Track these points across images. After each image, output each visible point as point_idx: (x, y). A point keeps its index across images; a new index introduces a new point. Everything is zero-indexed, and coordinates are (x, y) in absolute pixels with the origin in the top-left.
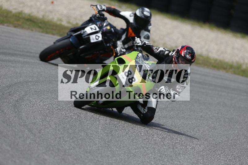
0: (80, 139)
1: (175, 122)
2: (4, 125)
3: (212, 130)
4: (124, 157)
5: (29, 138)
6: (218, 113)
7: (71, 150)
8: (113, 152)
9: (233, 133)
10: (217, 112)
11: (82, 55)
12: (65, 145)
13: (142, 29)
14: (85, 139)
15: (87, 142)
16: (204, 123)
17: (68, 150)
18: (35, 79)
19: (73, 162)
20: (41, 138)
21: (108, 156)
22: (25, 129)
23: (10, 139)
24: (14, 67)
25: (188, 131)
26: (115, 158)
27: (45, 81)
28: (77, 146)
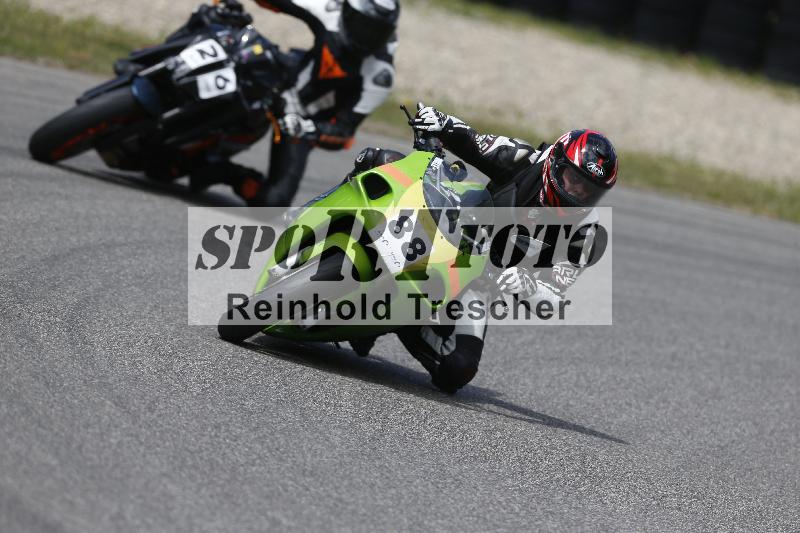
0: (282, 431)
1: (588, 374)
2: (37, 385)
3: (707, 401)
4: (425, 490)
5: (116, 426)
6: (727, 346)
7: (253, 465)
8: (390, 471)
9: (777, 410)
10: (723, 343)
11: (170, 141)
12: (232, 450)
13: (366, 54)
14: (296, 431)
15: (306, 441)
16: (682, 379)
17: (242, 465)
18: (137, 235)
19: (259, 504)
20: (155, 428)
21: (372, 486)
22: (105, 397)
23: (56, 430)
24: (67, 198)
25: (630, 405)
26: (393, 491)
27: (169, 242)
28: (270, 451)
